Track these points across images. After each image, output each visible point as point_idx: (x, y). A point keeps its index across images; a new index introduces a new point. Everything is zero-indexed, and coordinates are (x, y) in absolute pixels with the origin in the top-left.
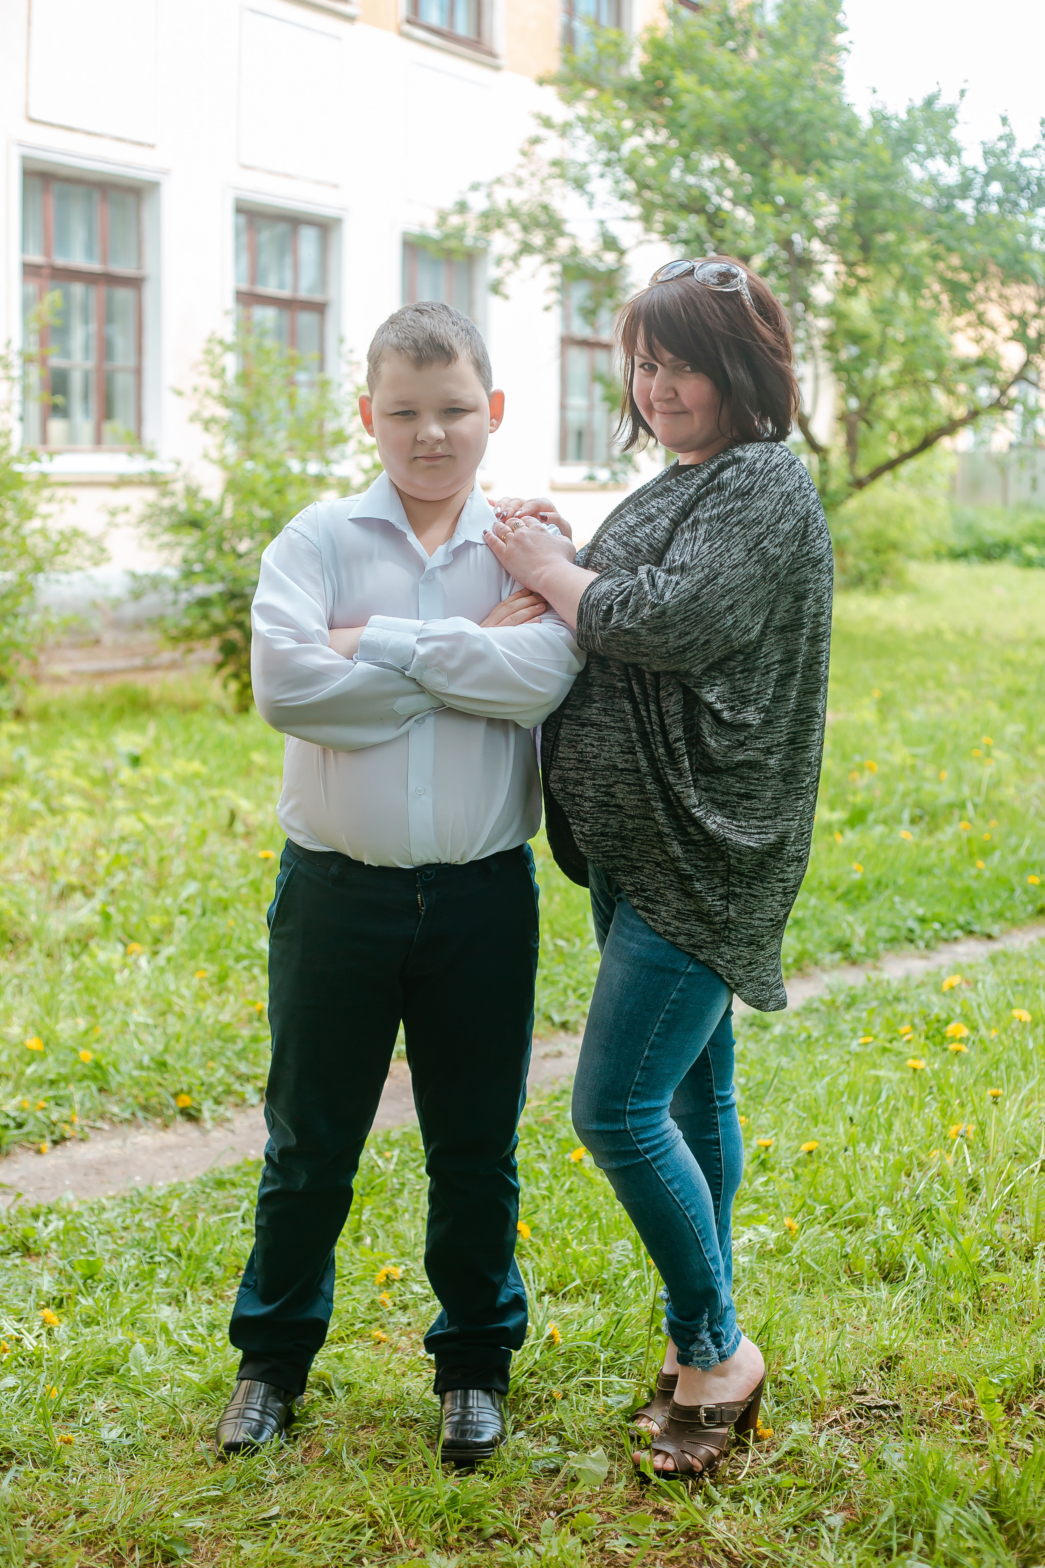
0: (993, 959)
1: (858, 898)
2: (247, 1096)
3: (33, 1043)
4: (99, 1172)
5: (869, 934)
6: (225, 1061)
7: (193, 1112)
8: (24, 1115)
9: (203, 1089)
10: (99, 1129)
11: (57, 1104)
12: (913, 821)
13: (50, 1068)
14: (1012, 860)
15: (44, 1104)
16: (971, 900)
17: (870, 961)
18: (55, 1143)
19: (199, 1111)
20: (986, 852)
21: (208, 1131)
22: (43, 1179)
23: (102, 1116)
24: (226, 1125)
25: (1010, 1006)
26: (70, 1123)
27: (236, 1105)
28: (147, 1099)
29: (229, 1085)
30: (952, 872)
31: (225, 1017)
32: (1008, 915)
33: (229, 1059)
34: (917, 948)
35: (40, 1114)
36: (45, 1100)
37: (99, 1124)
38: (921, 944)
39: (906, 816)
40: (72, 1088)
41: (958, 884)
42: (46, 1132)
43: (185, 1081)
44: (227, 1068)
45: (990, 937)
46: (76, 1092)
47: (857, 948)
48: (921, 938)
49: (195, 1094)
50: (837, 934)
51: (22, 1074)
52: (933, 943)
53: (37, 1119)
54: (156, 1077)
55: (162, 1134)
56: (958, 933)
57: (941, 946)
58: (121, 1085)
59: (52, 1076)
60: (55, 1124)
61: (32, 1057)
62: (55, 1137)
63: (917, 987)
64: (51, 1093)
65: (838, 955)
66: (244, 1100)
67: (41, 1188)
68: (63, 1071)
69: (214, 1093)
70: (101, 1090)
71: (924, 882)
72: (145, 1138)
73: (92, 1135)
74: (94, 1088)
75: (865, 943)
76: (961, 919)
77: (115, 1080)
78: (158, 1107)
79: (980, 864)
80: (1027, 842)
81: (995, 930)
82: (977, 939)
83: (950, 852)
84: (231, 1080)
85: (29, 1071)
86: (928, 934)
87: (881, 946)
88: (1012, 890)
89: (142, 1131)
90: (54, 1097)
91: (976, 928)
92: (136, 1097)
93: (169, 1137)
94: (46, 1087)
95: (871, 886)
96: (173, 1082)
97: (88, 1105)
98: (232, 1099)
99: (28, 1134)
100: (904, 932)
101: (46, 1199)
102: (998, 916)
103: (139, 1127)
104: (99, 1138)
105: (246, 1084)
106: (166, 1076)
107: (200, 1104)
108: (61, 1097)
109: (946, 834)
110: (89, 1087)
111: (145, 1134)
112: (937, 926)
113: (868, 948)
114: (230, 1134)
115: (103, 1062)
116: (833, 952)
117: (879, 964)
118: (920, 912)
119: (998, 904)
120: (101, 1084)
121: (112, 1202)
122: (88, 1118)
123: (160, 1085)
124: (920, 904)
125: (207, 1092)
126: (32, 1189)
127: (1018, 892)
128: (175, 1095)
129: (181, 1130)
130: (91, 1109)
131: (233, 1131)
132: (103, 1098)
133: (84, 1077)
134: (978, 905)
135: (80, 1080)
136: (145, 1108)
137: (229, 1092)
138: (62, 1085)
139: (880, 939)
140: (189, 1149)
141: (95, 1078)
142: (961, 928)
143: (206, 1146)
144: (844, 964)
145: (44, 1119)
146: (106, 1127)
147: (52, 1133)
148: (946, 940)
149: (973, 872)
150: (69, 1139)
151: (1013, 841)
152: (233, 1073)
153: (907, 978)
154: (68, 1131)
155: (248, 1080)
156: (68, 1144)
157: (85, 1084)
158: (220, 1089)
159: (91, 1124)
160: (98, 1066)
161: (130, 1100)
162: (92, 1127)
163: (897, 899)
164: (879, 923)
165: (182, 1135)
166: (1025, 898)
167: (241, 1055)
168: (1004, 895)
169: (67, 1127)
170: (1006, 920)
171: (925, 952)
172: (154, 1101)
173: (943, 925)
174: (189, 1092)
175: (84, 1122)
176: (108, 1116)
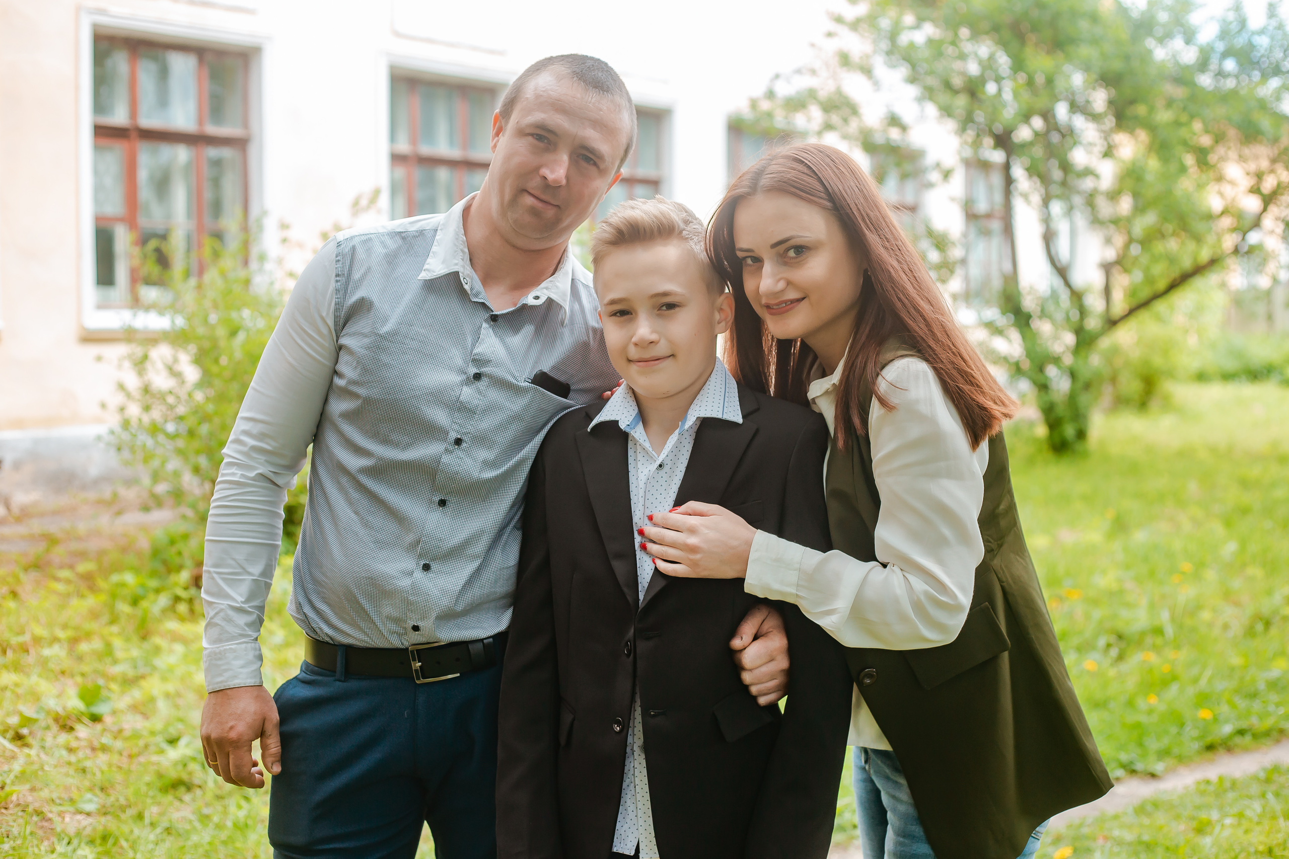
0: (1141, 807)
14: (1189, 692)
16: (1140, 736)
20: (1162, 685)
30: (1130, 704)
32: (1175, 752)
39: (1102, 642)
41: (1131, 718)
45: (1153, 776)
76: (1124, 757)
80: (1208, 673)
81: (1159, 767)
83: (1131, 684)
88: (1182, 725)
91: (1139, 766)
102: (1164, 754)
109: (1131, 664)
119: (1165, 741)
127: (1188, 727)
134: (1145, 742)
149: (1145, 707)
151: (1195, 670)
166: (1194, 734)
168: (1174, 730)
170: (1173, 757)
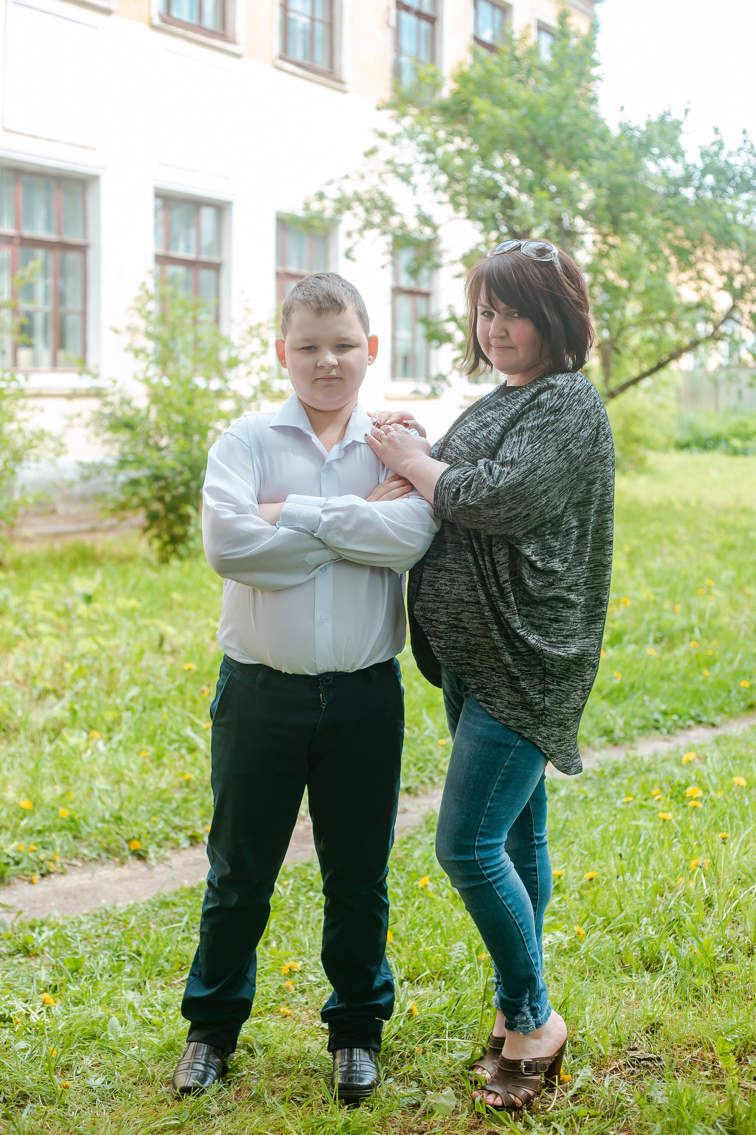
0: (717, 742)
1: (618, 697)
2: (181, 842)
3: (25, 804)
4: (75, 897)
5: (627, 723)
6: (164, 816)
7: (142, 853)
8: (20, 856)
9: (149, 836)
10: (74, 865)
11: (43, 848)
12: (656, 641)
13: (38, 821)
14: (728, 670)
15: (34, 848)
16: (700, 698)
17: (627, 743)
18: (43, 875)
19: (146, 852)
20: (709, 664)
21: (153, 867)
22: (35, 902)
23: (76, 856)
24: (166, 862)
25: (731, 775)
26: (53, 861)
27: (173, 848)
28: (108, 844)
29: (167, 834)
30: (685, 678)
31: (163, 785)
32: (727, 709)
33: (167, 815)
34: (661, 733)
35: (31, 855)
36: (36, 844)
37: (74, 862)
38: (664, 731)
39: (651, 638)
40: (54, 835)
41: (690, 687)
42: (36, 868)
43: (136, 831)
44: (166, 821)
45: (713, 725)
46: (57, 839)
47: (618, 733)
48: (664, 726)
49: (143, 840)
50: (604, 724)
51: (17, 826)
52: (673, 730)
53: (30, 858)
54: (114, 828)
55: (119, 869)
56: (691, 722)
57: (678, 732)
58: (89, 834)
59: (39, 827)
60: (42, 862)
61: (25, 814)
62: (43, 872)
63: (663, 761)
64: (39, 840)
65: (604, 739)
66: (178, 845)
67: (34, 908)
68: (47, 823)
69: (157, 840)
70: (75, 837)
71: (665, 686)
72: (107, 872)
73: (69, 870)
74: (70, 836)
75: (624, 730)
76: (693, 712)
77: (85, 830)
78: (117, 850)
79: (706, 672)
80: (739, 657)
81: (717, 720)
82: (704, 727)
83: (683, 664)
84: (168, 830)
85: (23, 823)
86: (669, 723)
87: (635, 732)
88: (729, 692)
89: (105, 867)
90: (41, 843)
91: (704, 719)
92: (100, 843)
93: (125, 872)
94: (35, 835)
95: (627, 689)
96: (127, 832)
97: (66, 848)
98: (169, 844)
99: (23, 869)
100: (652, 722)
101: (38, 916)
102: (720, 710)
103: (103, 864)
104: (74, 872)
105: (179, 833)
106: (122, 827)
107: (147, 847)
108: (47, 843)
109: (680, 651)
110: (66, 835)
111: (108, 869)
112: (675, 717)
113: (626, 734)
114: (168, 869)
115: (76, 817)
116: (601, 736)
117: (634, 745)
118: (663, 707)
119: (719, 702)
120: (75, 833)
121: (87, 917)
122: (66, 857)
123: (117, 834)
124: (663, 702)
125: (151, 839)
126: (27, 909)
127: (734, 692)
128: (128, 841)
129: (133, 866)
130: (68, 851)
131: (171, 867)
132: (76, 843)
133: (63, 828)
134: (705, 702)
135: (60, 830)
136: (107, 851)
137: (167, 839)
138: (47, 834)
139: (635, 727)
140: (140, 880)
141: (70, 829)
142: (693, 718)
143: (152, 878)
144: (609, 745)
145: (34, 858)
146: (79, 864)
147: (41, 868)
148: (682, 728)
149: (701, 678)
150: (53, 873)
151: (729, 655)
152: (170, 825)
153: (655, 755)
154: (52, 867)
155: (181, 830)
156: (52, 876)
157: (63, 833)
158: (161, 836)
159: (68, 862)
160: (72, 820)
161: (96, 845)
162: (69, 864)
163: (646, 698)
164: (634, 715)
165: (134, 870)
166: (739, 697)
167: (175, 812)
168: (724, 695)
169: (51, 864)
170: (725, 713)
171: (667, 737)
172: (113, 845)
173: (680, 717)
174: (139, 839)
175: (63, 861)
176: (81, 856)
